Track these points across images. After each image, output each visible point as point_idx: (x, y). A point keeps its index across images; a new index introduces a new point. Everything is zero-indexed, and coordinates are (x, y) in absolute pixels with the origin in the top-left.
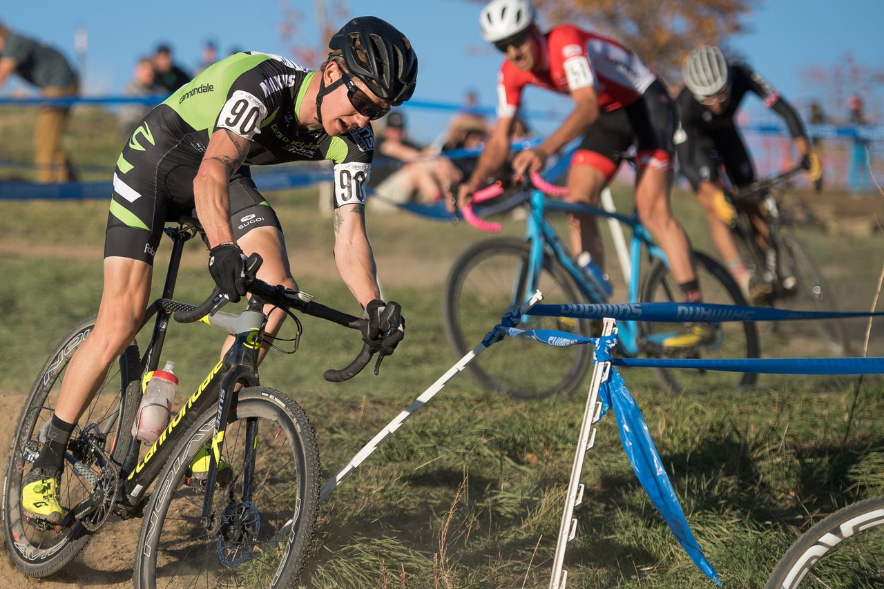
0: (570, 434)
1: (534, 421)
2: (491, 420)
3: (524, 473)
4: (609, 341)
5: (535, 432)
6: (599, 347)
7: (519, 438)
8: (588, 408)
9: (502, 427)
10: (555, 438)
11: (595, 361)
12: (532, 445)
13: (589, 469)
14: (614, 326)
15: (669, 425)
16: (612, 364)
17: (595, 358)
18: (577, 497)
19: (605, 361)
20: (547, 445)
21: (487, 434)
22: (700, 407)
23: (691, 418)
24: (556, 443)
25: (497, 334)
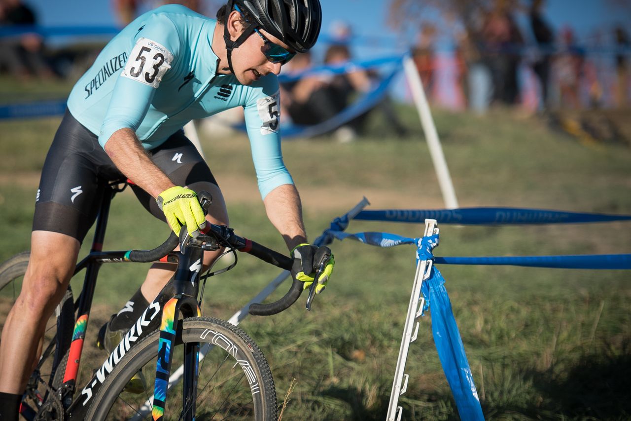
0: (394, 332)
1: (360, 321)
2: (321, 320)
3: (352, 369)
4: (430, 241)
5: (362, 331)
6: (421, 247)
7: (347, 337)
8: (412, 304)
9: (331, 326)
10: (380, 336)
11: (418, 260)
12: (359, 343)
13: (413, 364)
14: (435, 227)
15: (486, 322)
16: (433, 263)
17: (418, 257)
18: (402, 387)
19: (427, 260)
20: (373, 343)
21: (317, 333)
22: (516, 305)
23: (507, 315)
24: (381, 341)
25: (326, 238)
